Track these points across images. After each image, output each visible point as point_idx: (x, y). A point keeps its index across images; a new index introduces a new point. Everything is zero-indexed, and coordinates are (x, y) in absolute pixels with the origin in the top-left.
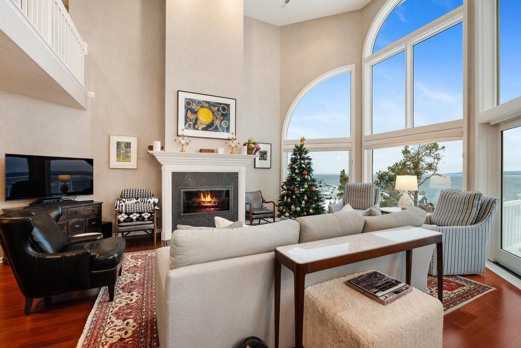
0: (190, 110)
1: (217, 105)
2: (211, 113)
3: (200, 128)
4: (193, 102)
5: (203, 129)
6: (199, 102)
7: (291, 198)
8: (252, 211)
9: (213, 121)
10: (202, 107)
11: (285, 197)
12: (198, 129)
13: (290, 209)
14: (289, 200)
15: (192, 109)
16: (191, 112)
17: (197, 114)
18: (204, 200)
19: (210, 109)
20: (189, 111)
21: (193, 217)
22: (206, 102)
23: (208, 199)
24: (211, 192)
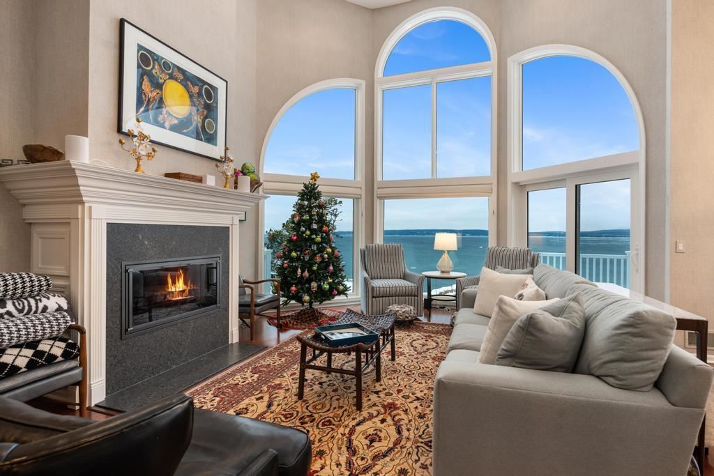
0: (148, 76)
1: (197, 83)
2: (186, 95)
3: (167, 125)
4: (154, 60)
5: (174, 128)
6: (166, 65)
7: (308, 272)
8: (255, 300)
9: (190, 113)
10: (171, 77)
11: (299, 270)
12: (162, 126)
13: (309, 289)
14: (306, 274)
15: (153, 76)
16: (151, 81)
17: (161, 89)
18: (173, 290)
19: (186, 87)
20: (145, 78)
21: (152, 331)
22: (180, 69)
23: (180, 285)
24: (185, 269)
